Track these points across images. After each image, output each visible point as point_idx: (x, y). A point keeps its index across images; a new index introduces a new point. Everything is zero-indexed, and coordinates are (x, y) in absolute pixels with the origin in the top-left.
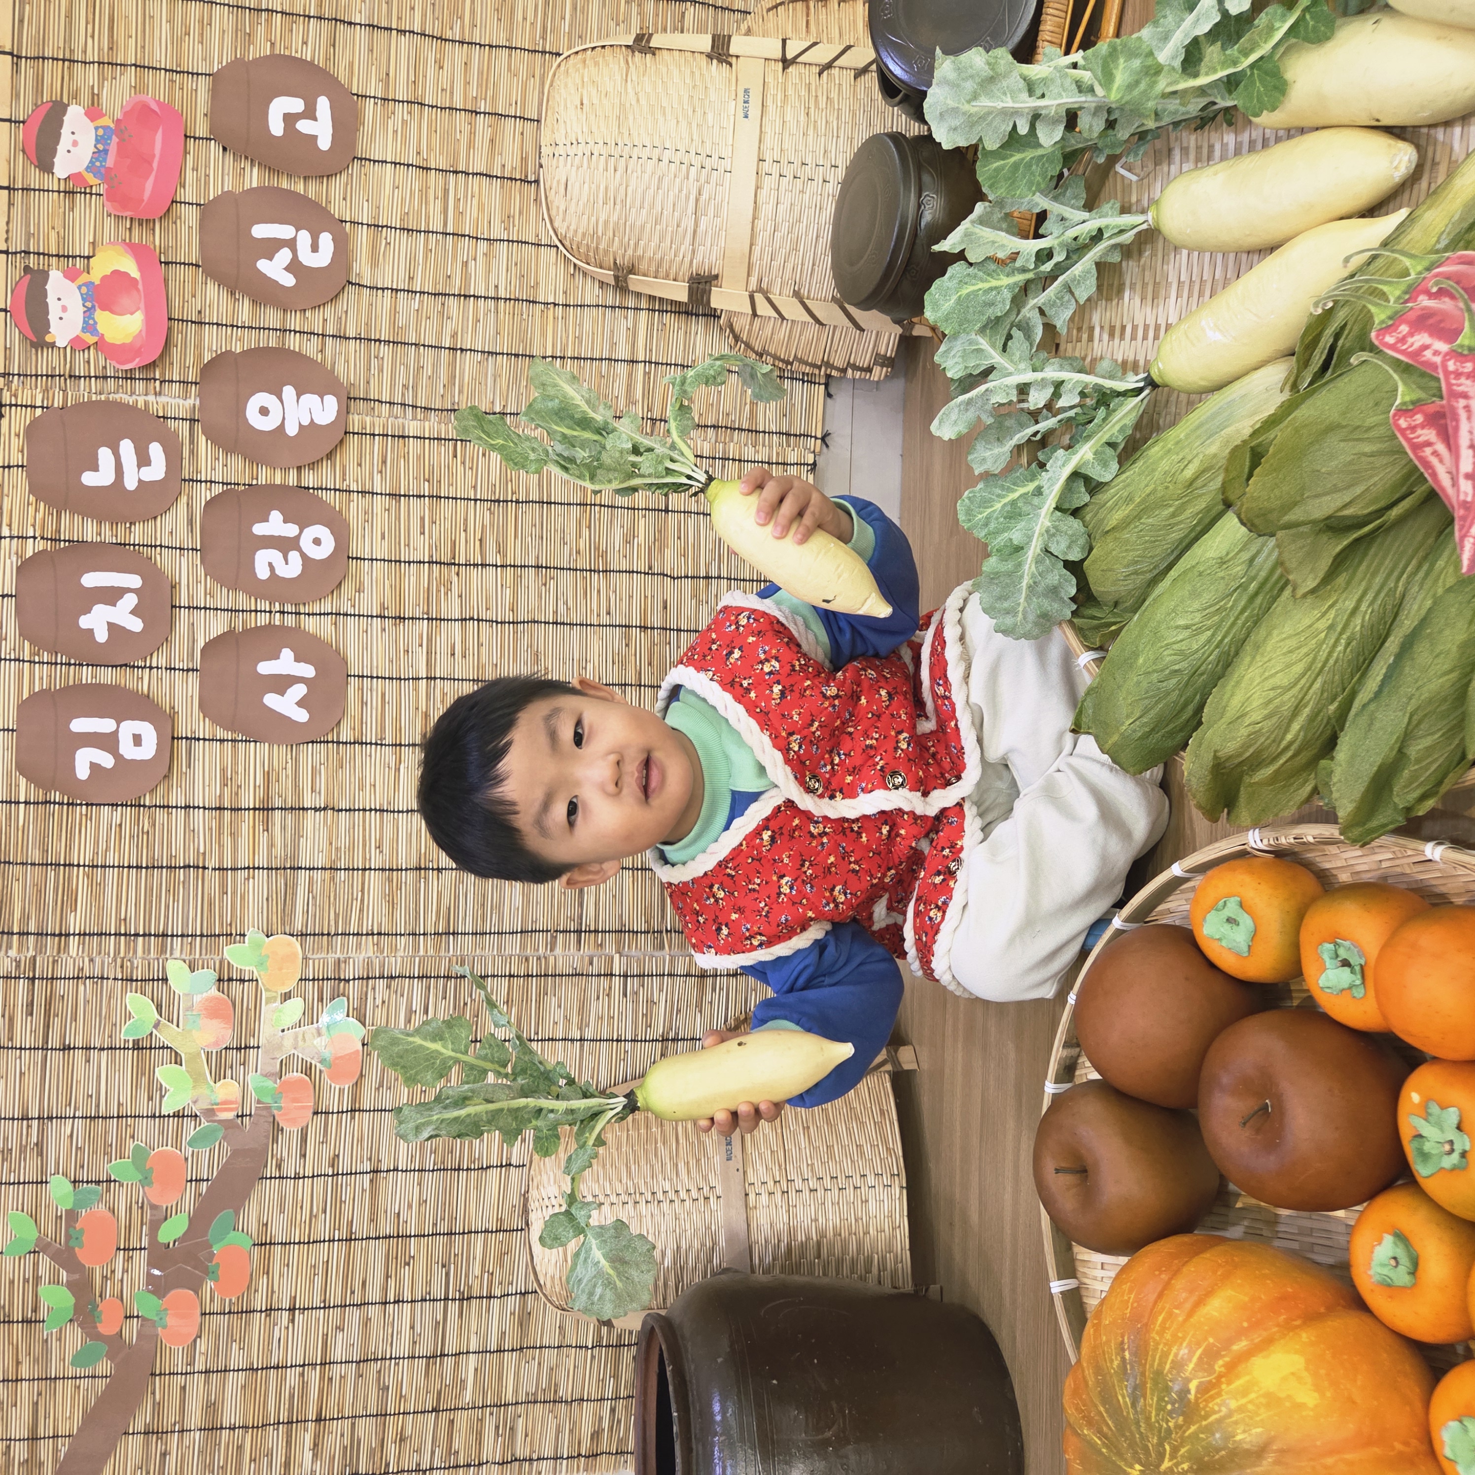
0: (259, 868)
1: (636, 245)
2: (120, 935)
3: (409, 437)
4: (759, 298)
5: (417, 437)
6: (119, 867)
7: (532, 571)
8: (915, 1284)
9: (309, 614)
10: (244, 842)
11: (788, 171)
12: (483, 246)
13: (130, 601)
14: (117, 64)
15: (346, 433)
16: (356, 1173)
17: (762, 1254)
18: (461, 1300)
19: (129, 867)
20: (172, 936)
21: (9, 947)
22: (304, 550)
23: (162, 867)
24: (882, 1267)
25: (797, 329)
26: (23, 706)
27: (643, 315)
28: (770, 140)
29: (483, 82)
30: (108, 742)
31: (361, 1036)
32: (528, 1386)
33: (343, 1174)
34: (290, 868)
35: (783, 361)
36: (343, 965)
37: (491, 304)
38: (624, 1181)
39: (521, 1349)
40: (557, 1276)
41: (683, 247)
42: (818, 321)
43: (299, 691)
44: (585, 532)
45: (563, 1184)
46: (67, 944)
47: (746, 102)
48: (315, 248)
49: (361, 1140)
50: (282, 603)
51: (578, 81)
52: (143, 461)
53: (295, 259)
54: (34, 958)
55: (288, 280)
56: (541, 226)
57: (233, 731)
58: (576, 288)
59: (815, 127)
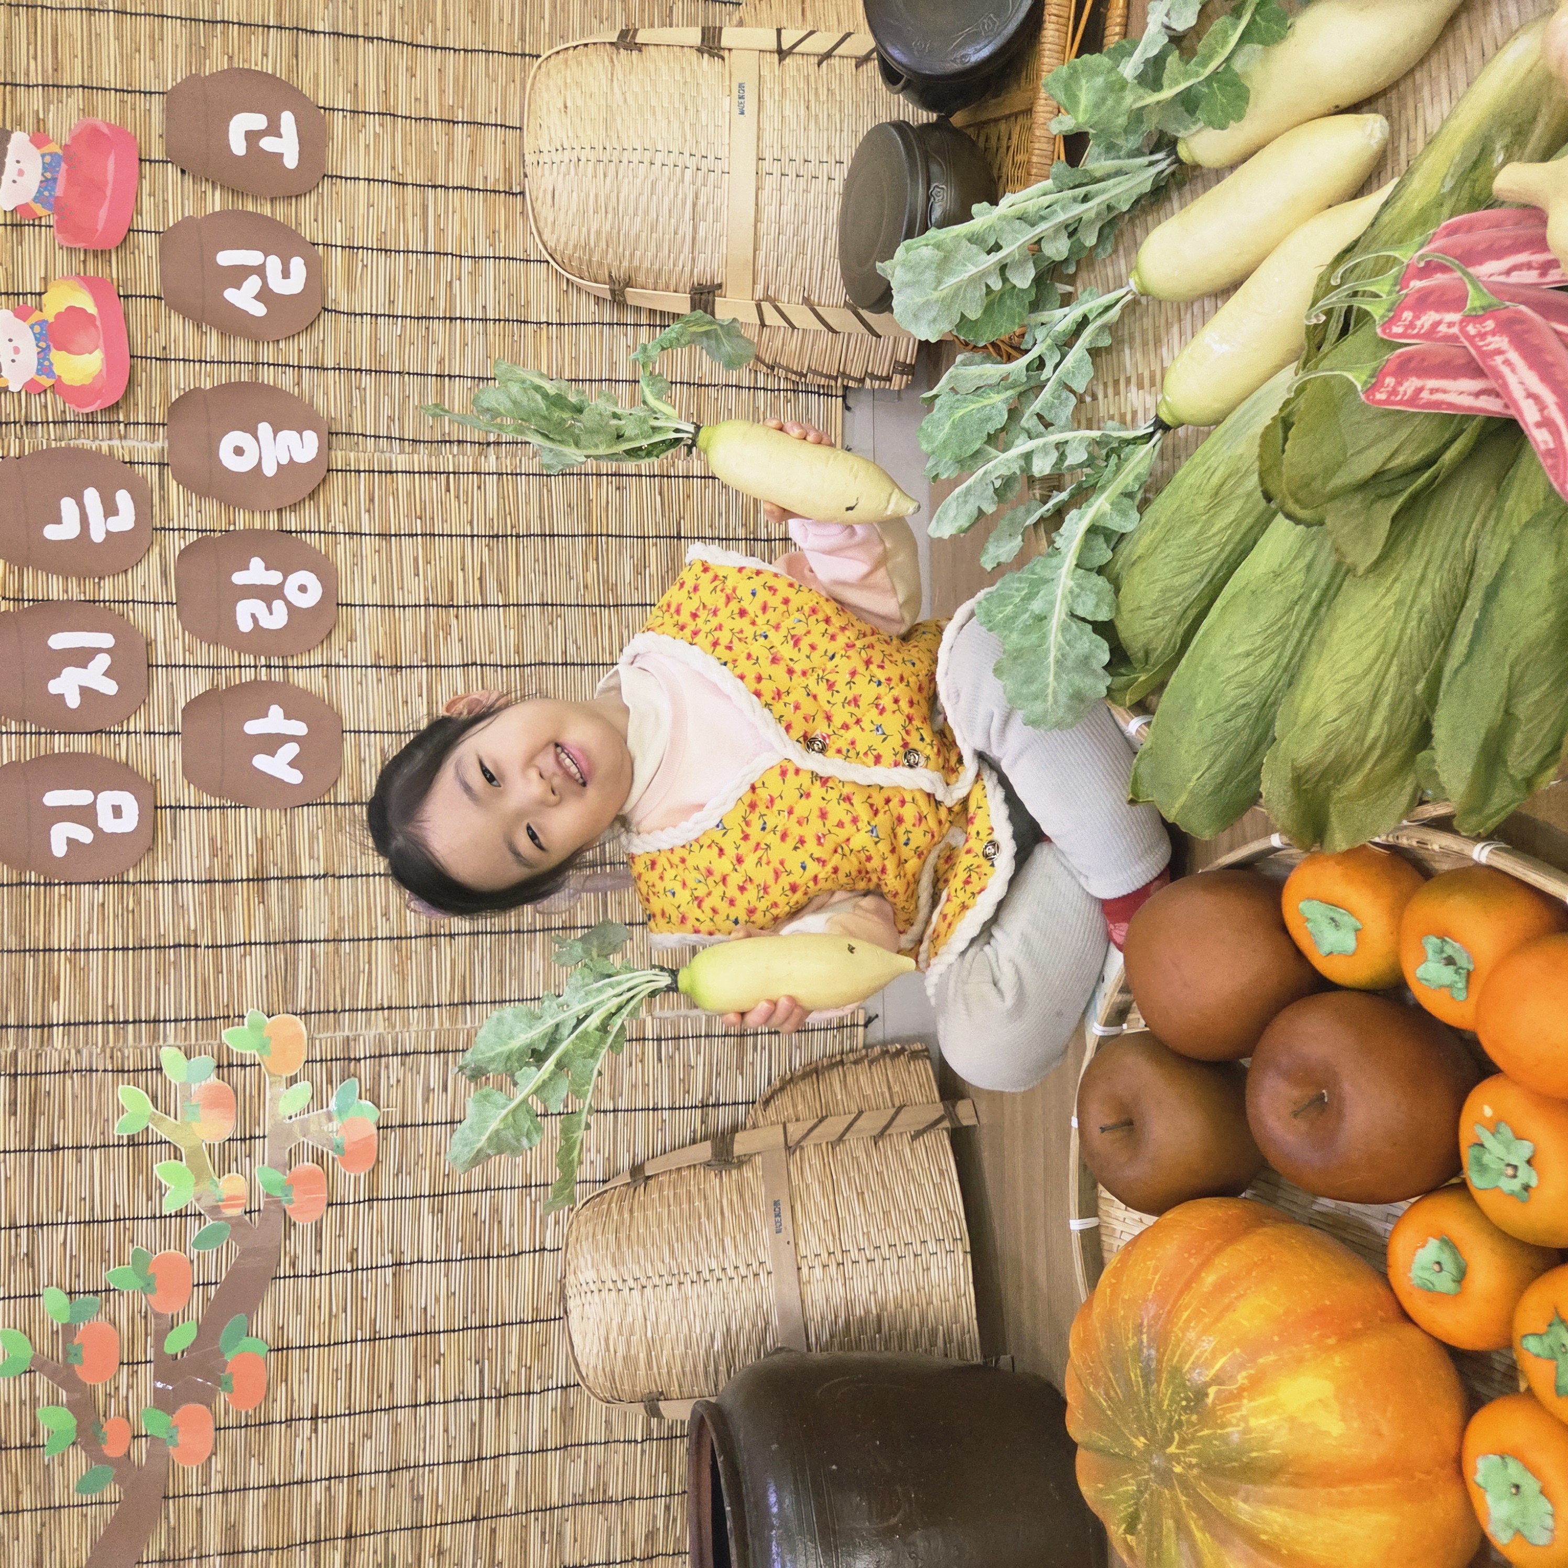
0: (255, 944)
1: (632, 255)
2: (108, 1023)
3: (397, 472)
4: (767, 307)
5: (406, 472)
6: (103, 949)
7: (537, 609)
8: (985, 1357)
9: (297, 667)
10: (238, 914)
11: (791, 170)
12: (467, 264)
13: (103, 662)
14: (62, 87)
15: (328, 471)
16: (377, 1267)
17: (820, 1332)
18: (498, 1398)
19: (114, 949)
20: (165, 1021)
22: (290, 598)
23: (150, 948)
24: (948, 1338)
25: (809, 339)
28: (767, 138)
29: (460, 89)
30: (86, 815)
31: (375, 1119)
32: (575, 1485)
33: (363, 1269)
34: (290, 942)
35: (797, 373)
36: (352, 1044)
37: (479, 325)
38: (667, 1261)
39: (566, 1447)
40: (600, 1367)
41: (682, 256)
42: (830, 329)
43: (290, 750)
44: (592, 565)
45: (601, 1268)
46: (50, 1036)
47: (741, 97)
48: (286, 274)
49: (381, 1231)
50: (268, 658)
51: (561, 83)
52: (110, 510)
53: (265, 288)
54: (16, 1052)
55: (259, 310)
56: (530, 240)
57: (221, 796)
58: (570, 304)
59: (817, 122)
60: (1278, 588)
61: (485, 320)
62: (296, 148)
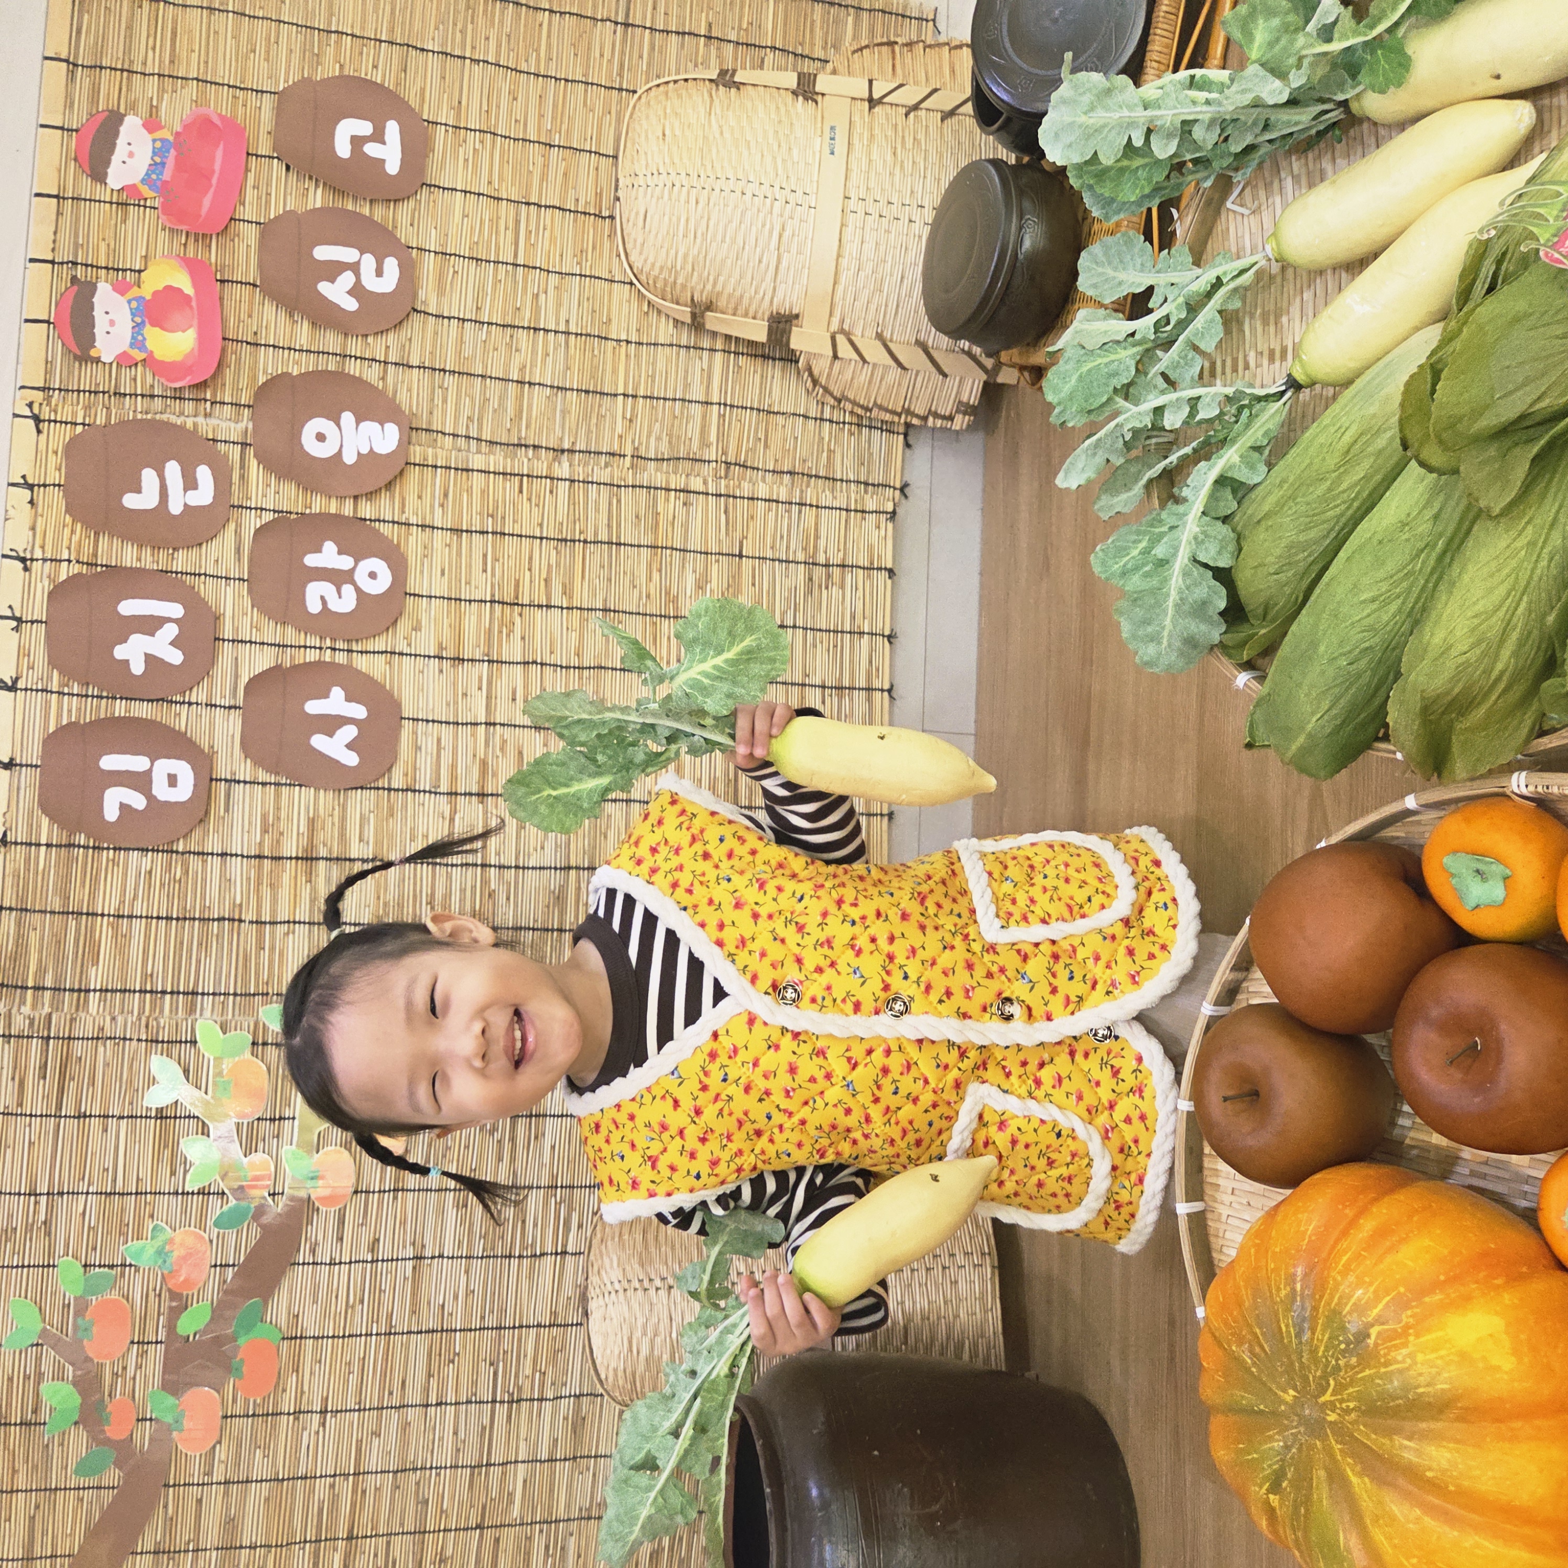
0: (299, 922)
1: (715, 282)
2: (146, 992)
3: (473, 470)
4: (841, 340)
5: (481, 471)
6: (147, 917)
7: (600, 614)
9: (362, 652)
10: (285, 893)
11: (874, 210)
12: (553, 279)
13: (170, 631)
14: (178, 78)
15: (407, 463)
16: (397, 1259)
18: (511, 1402)
19: (158, 918)
20: (203, 994)
21: (23, 1002)
22: (359, 584)
23: (194, 919)
24: (974, 1352)
25: (879, 373)
26: (48, 741)
27: (719, 356)
28: (854, 178)
29: (558, 116)
30: (141, 782)
32: (582, 1500)
33: (383, 1260)
35: (863, 407)
37: (562, 338)
39: (575, 1458)
40: (620, 1368)
41: (764, 285)
42: (900, 365)
43: (349, 733)
44: (656, 576)
45: (628, 1268)
46: (86, 1001)
47: (832, 139)
48: (379, 273)
49: (404, 1223)
50: (333, 640)
51: (661, 113)
52: (190, 484)
53: (358, 283)
54: (50, 1015)
55: (351, 305)
56: (615, 260)
57: (277, 774)
58: (650, 326)
59: (902, 167)
60: (1406, 536)
61: (567, 333)
62: (399, 156)
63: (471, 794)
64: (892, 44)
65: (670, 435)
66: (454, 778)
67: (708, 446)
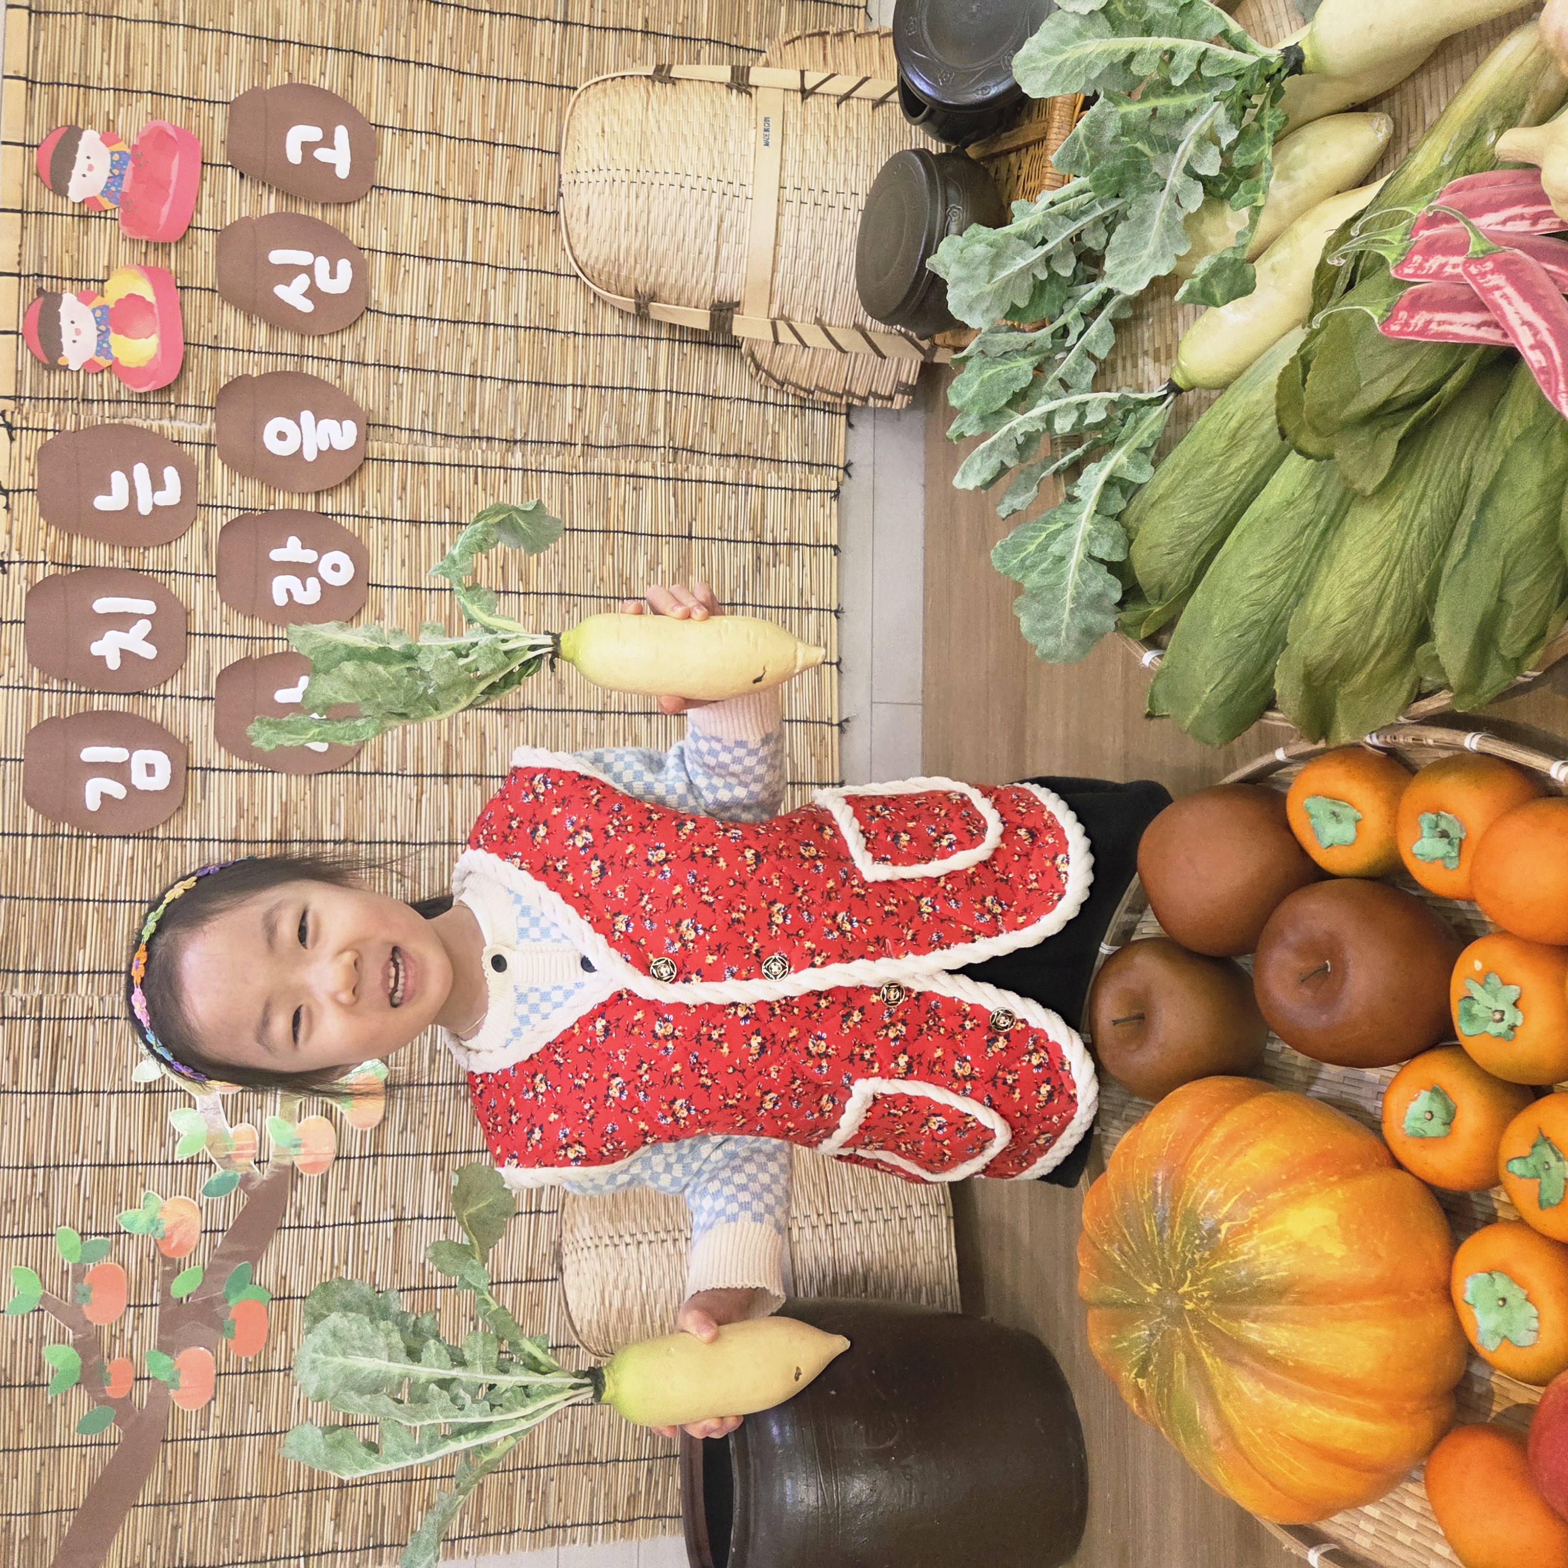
1: (658, 273)
3: (429, 463)
4: (781, 326)
5: (437, 464)
6: (127, 904)
7: (555, 598)
11: (810, 199)
12: (502, 275)
13: (144, 627)
14: (133, 91)
15: (365, 459)
16: (379, 1221)
21: (15, 985)
22: (323, 576)
24: (931, 1297)
25: (819, 355)
26: (30, 735)
27: (664, 345)
28: (790, 168)
29: (502, 114)
30: (121, 772)
31: (384, 1077)
32: (561, 1449)
33: (365, 1223)
35: (805, 390)
37: (511, 331)
40: (595, 1321)
41: (704, 275)
42: (839, 348)
44: (609, 559)
45: (599, 1226)
46: (75, 983)
47: (767, 130)
48: (333, 274)
49: (384, 1185)
51: (600, 110)
52: (158, 485)
53: (313, 285)
54: (41, 998)
55: (306, 306)
56: (561, 255)
57: (250, 760)
58: (596, 317)
59: (835, 156)
60: (1291, 515)
62: (349, 159)
63: (436, 775)
64: (822, 34)
65: (619, 423)
66: (419, 760)
67: (656, 432)
